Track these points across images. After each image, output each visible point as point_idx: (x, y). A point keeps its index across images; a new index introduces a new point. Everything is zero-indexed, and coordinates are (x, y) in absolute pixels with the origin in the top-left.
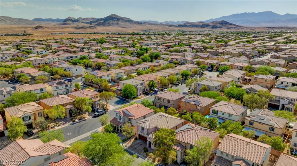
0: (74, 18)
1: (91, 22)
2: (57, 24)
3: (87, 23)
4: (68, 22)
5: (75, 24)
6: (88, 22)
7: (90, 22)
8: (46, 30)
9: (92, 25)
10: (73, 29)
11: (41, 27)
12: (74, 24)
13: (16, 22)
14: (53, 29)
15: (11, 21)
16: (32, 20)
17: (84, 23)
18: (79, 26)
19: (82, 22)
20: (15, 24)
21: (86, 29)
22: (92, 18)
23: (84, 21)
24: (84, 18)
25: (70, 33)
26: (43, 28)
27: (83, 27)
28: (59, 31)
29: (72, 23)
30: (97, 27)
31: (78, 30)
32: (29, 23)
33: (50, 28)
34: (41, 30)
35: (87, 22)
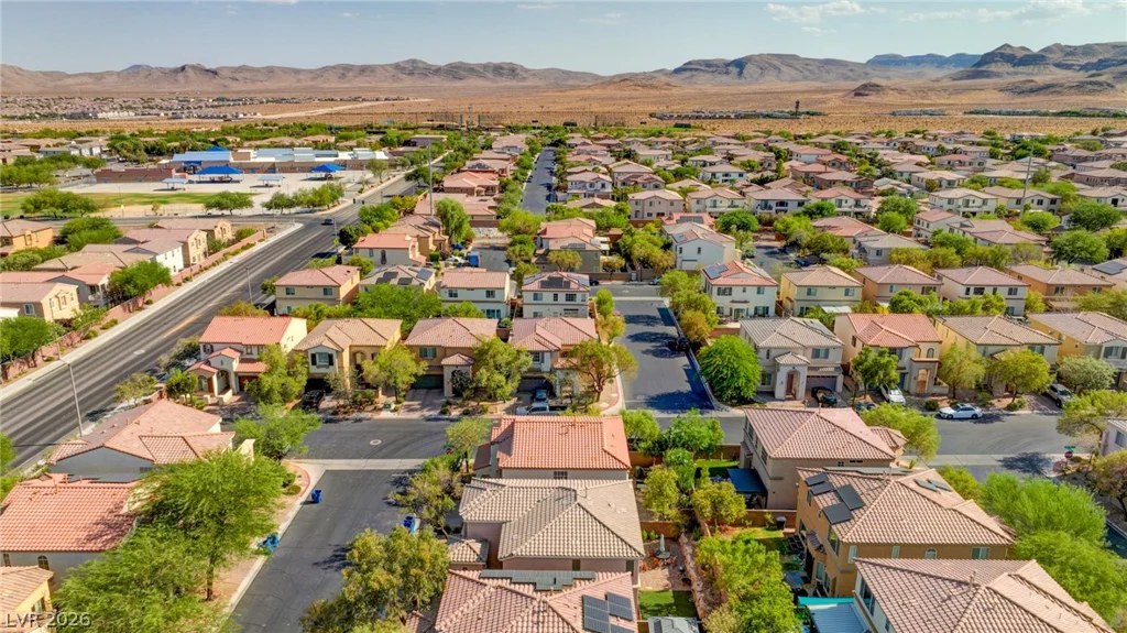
0: (1024, 48)
1: (1102, 65)
2: (946, 76)
3: (1084, 68)
4: (993, 68)
5: (1022, 75)
6: (1088, 64)
7: (1100, 61)
8: (892, 98)
9: (1100, 75)
10: (1002, 95)
11: (876, 88)
12: (1016, 73)
13: (810, 71)
14: (920, 94)
15: (797, 69)
16: (865, 62)
17: (1068, 67)
18: (1032, 81)
19: (1058, 65)
20: (806, 78)
21: (1059, 93)
22: (1115, 46)
23: (1070, 60)
24: (1076, 48)
25: (971, 113)
26: (883, 90)
27: (1048, 87)
28: (938, 101)
29: (1012, 69)
30: (1118, 86)
31: (1020, 100)
32: (850, 74)
33: (909, 90)
34: (872, 98)
35: (1084, 61)
